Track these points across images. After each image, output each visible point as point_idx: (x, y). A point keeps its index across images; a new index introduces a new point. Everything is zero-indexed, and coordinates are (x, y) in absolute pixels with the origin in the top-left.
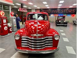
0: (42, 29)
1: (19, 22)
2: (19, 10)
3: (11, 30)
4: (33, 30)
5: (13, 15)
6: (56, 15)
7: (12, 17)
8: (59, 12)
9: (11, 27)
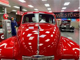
0: (48, 40)
1: (15, 27)
2: (16, 14)
3: (3, 37)
4: (30, 44)
5: (6, 18)
6: (59, 20)
7: (5, 20)
8: (62, 16)
9: (3, 34)
